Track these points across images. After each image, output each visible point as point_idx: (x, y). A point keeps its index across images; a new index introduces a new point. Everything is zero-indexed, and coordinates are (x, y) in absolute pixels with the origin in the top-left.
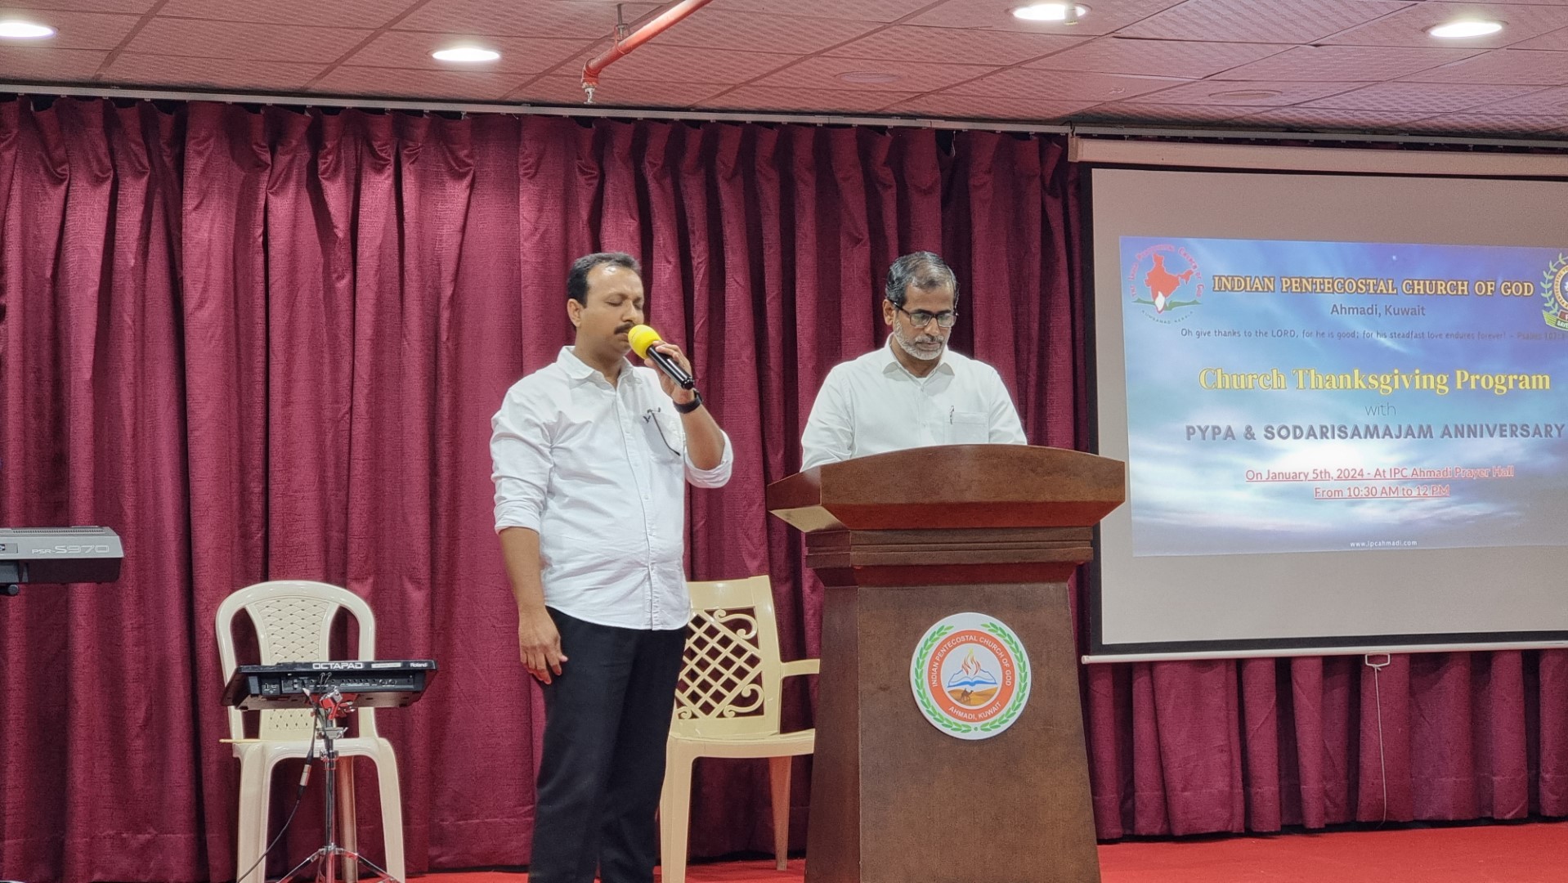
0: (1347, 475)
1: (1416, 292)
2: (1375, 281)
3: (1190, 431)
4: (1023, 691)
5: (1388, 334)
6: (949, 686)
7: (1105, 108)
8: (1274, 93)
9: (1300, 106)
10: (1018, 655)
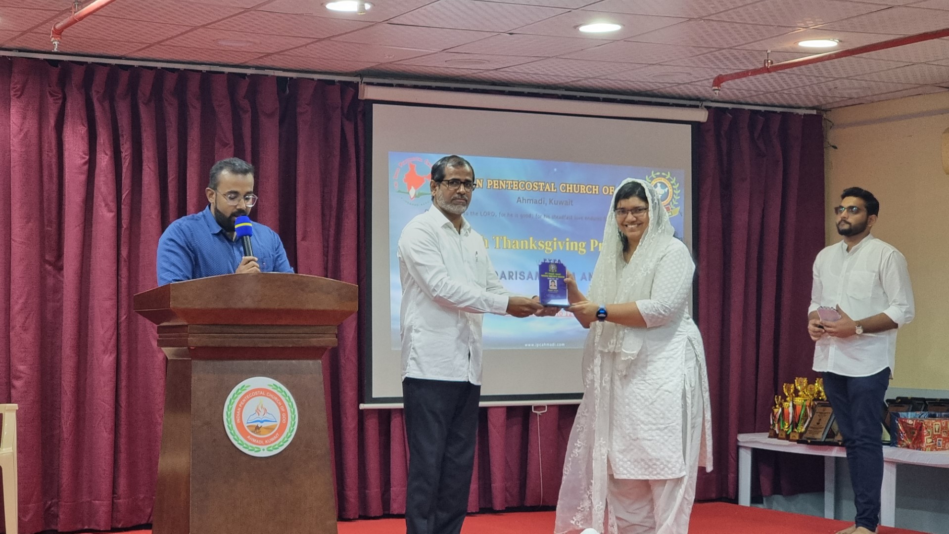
2: (544, 184)
5: (551, 216)
6: (247, 423)
7: (382, 67)
8: (485, 61)
9: (501, 70)
10: (290, 404)
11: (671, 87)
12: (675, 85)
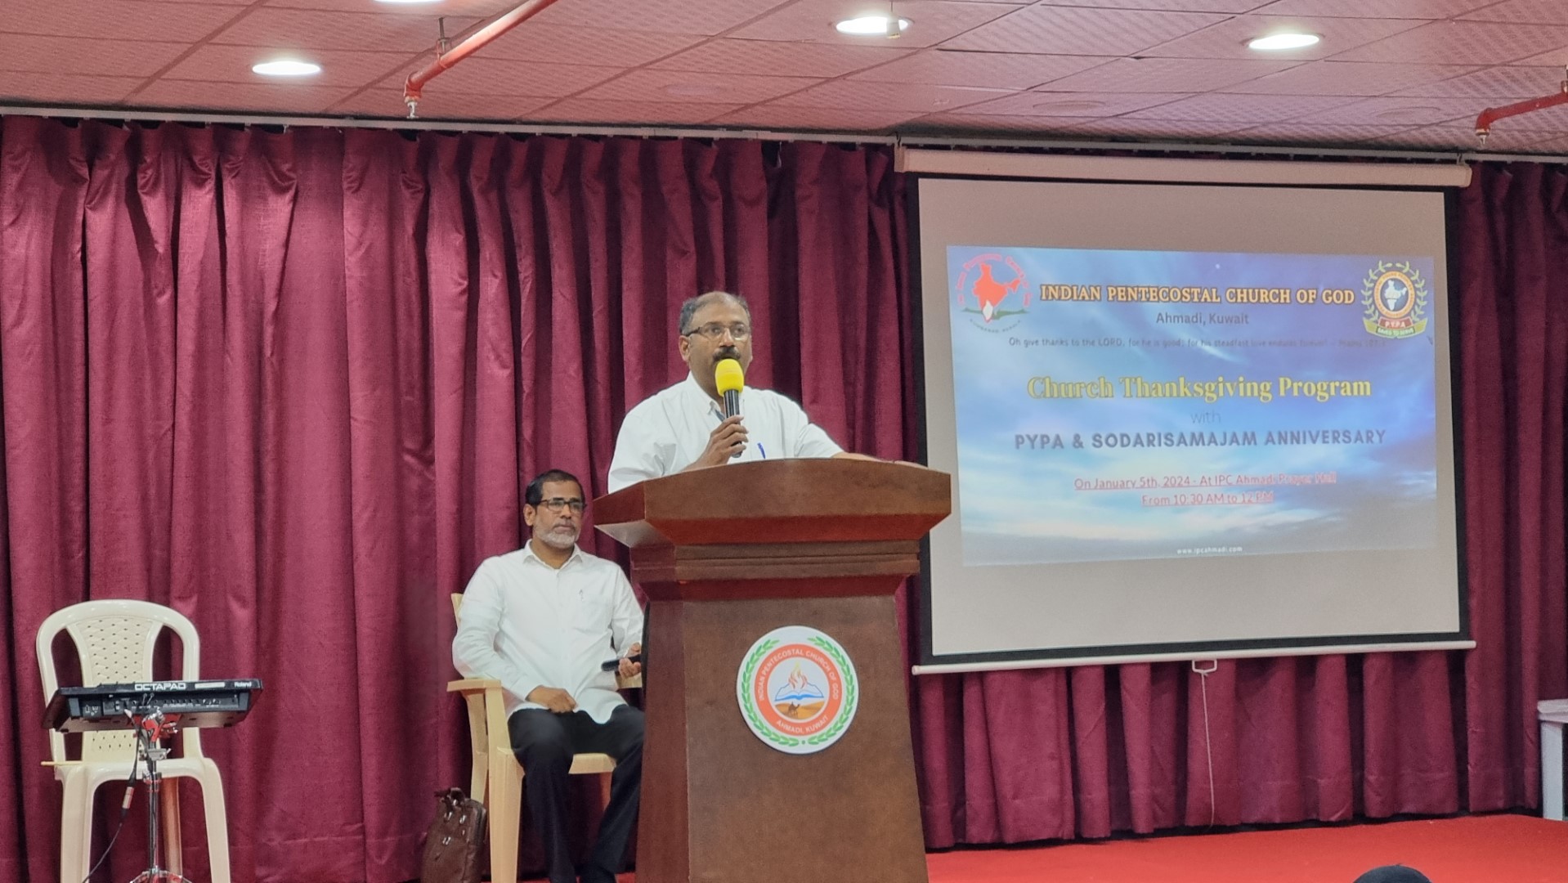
0: (1173, 482)
1: (1239, 300)
2: (1199, 290)
3: (1019, 440)
4: (851, 704)
5: (1213, 342)
6: (776, 700)
7: (932, 118)
8: (1097, 104)
9: (1125, 116)
10: (845, 668)
11: (1409, 131)
12: (1414, 127)
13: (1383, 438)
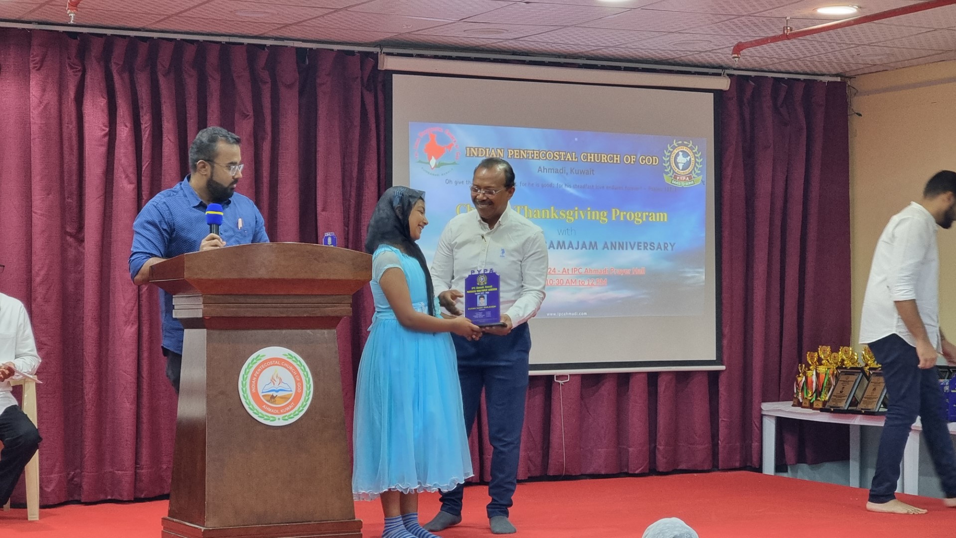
1: (589, 160)
2: (565, 153)
4: (309, 395)
5: (572, 185)
6: (263, 392)
7: (402, 36)
8: (503, 31)
9: (520, 39)
10: (306, 374)
11: (693, 54)
12: (696, 52)
13: (674, 247)
